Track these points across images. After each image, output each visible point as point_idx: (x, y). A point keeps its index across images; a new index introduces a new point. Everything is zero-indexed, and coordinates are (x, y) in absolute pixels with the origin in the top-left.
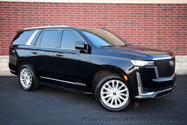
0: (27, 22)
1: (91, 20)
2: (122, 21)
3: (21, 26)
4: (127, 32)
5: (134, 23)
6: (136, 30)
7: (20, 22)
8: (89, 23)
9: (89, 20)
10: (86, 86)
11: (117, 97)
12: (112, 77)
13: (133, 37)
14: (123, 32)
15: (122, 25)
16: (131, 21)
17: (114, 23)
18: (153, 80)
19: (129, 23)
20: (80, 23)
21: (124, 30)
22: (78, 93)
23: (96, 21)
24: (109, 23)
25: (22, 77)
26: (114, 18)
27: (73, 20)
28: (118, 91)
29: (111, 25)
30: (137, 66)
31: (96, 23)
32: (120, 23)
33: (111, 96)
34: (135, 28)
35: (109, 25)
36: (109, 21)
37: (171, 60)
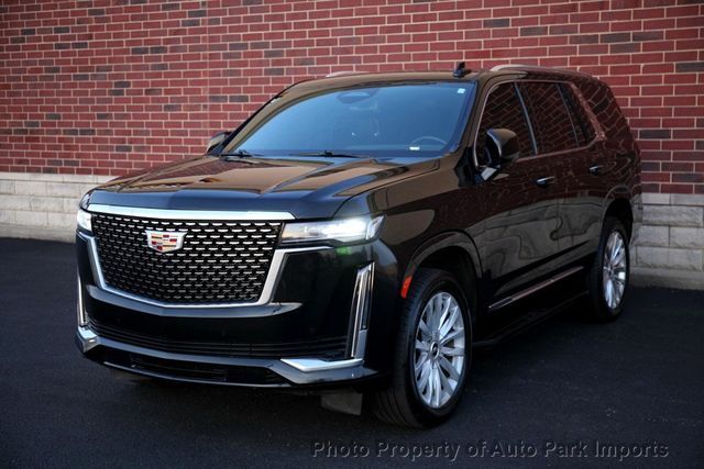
2: (574, 29)
5: (627, 37)
8: (434, 47)
15: (573, 50)
16: (615, 27)
17: (535, 42)
19: (606, 38)
23: (460, 35)
24: (515, 43)
26: (535, 21)
29: (523, 53)
31: (461, 46)
32: (564, 40)
34: (635, 58)
35: (514, 53)
36: (515, 33)
37: (160, 226)
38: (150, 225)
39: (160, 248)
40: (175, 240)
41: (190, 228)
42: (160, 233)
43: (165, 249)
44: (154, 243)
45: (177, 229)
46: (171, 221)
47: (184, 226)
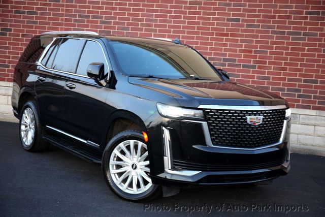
0: (76, 21)
1: (203, 23)
2: (273, 27)
3: (64, 27)
4: (282, 53)
5: (300, 34)
6: (304, 50)
7: (62, 20)
8: (198, 28)
9: (199, 23)
10: (99, 148)
11: (138, 173)
12: (130, 135)
13: (297, 65)
14: (271, 53)
15: (273, 37)
16: (294, 28)
17: (253, 31)
18: (193, 146)
19: (289, 33)
20: (179, 27)
21: (276, 48)
22: (89, 161)
23: (213, 24)
24: (242, 31)
25: (24, 125)
26: (254, 21)
27: (165, 21)
28: (140, 161)
29: (247, 36)
30: (166, 117)
31: (213, 29)
32: (268, 32)
33: (128, 171)
34: (303, 44)
35: (241, 36)
36: (243, 26)
37: (252, 114)
38: (247, 113)
39: (255, 123)
40: (260, 120)
41: (263, 114)
42: (253, 117)
43: (257, 124)
44: (251, 121)
45: (259, 114)
46: (252, 111)
47: (261, 113)
